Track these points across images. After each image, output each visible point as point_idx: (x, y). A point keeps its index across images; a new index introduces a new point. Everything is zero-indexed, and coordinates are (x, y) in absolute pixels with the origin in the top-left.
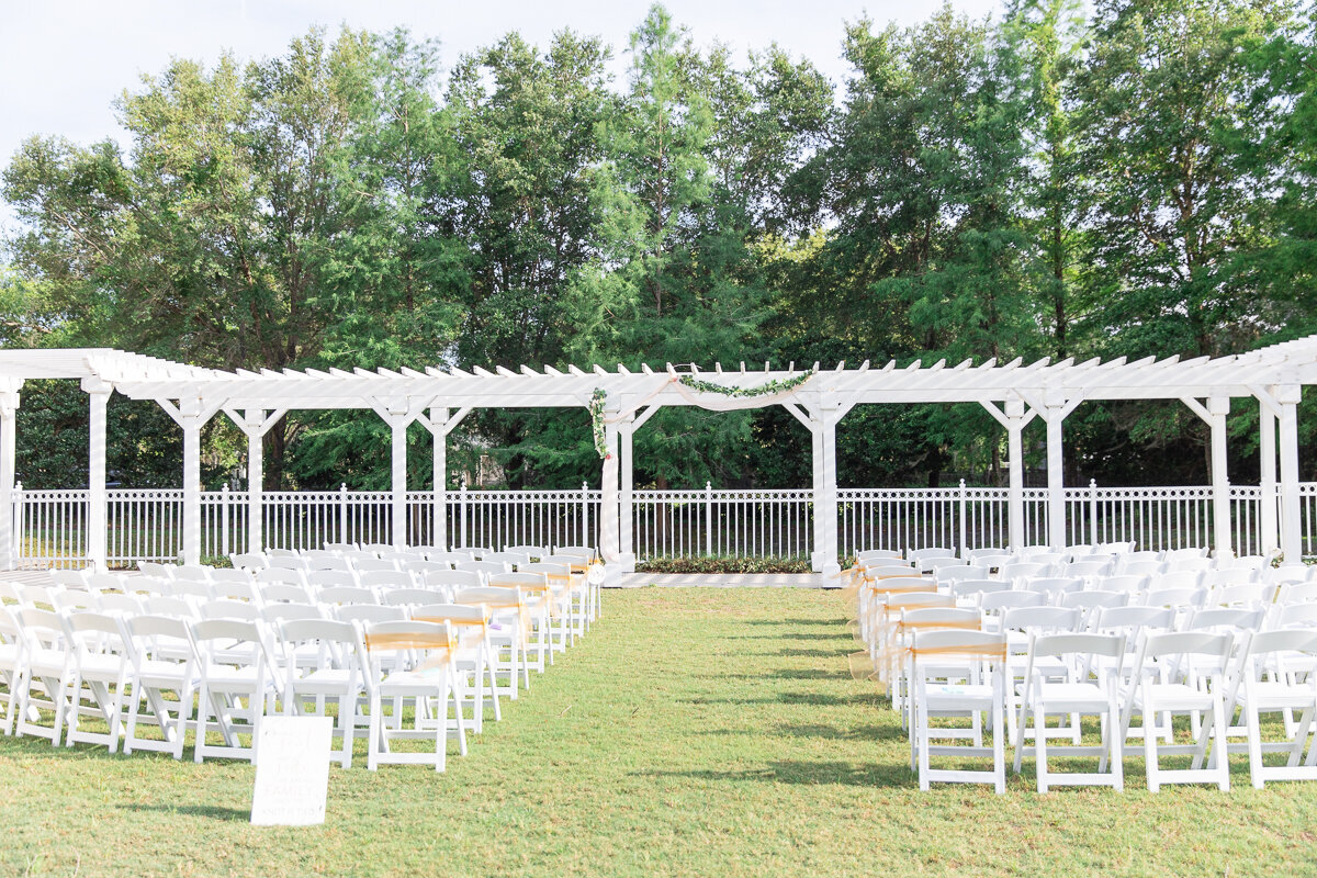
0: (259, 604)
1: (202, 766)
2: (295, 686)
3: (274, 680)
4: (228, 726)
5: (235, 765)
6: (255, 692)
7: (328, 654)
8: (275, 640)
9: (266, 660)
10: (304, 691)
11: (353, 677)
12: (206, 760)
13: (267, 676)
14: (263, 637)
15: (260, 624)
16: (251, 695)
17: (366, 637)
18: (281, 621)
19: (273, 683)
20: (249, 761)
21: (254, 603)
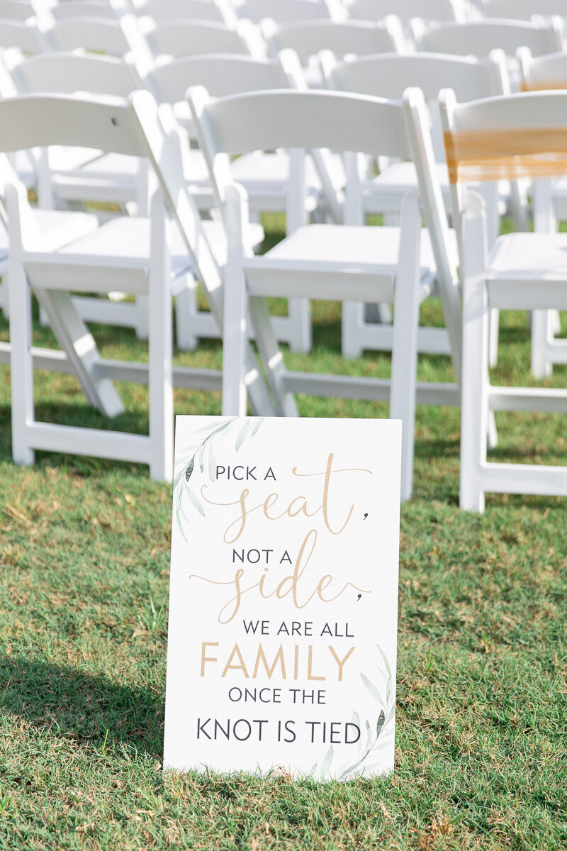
0: (142, 60)
1: (31, 479)
2: (250, 276)
3: (193, 256)
4: (88, 365)
5: (111, 480)
6: (146, 293)
7: (312, 180)
8: (185, 144)
9: (170, 207)
10: (270, 289)
11: (408, 248)
12: (42, 457)
13: (175, 246)
14: (156, 143)
15: (143, 103)
16: (140, 299)
17: (448, 139)
18: (201, 97)
19: (190, 265)
20: (146, 467)
21: (129, 58)
